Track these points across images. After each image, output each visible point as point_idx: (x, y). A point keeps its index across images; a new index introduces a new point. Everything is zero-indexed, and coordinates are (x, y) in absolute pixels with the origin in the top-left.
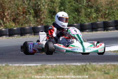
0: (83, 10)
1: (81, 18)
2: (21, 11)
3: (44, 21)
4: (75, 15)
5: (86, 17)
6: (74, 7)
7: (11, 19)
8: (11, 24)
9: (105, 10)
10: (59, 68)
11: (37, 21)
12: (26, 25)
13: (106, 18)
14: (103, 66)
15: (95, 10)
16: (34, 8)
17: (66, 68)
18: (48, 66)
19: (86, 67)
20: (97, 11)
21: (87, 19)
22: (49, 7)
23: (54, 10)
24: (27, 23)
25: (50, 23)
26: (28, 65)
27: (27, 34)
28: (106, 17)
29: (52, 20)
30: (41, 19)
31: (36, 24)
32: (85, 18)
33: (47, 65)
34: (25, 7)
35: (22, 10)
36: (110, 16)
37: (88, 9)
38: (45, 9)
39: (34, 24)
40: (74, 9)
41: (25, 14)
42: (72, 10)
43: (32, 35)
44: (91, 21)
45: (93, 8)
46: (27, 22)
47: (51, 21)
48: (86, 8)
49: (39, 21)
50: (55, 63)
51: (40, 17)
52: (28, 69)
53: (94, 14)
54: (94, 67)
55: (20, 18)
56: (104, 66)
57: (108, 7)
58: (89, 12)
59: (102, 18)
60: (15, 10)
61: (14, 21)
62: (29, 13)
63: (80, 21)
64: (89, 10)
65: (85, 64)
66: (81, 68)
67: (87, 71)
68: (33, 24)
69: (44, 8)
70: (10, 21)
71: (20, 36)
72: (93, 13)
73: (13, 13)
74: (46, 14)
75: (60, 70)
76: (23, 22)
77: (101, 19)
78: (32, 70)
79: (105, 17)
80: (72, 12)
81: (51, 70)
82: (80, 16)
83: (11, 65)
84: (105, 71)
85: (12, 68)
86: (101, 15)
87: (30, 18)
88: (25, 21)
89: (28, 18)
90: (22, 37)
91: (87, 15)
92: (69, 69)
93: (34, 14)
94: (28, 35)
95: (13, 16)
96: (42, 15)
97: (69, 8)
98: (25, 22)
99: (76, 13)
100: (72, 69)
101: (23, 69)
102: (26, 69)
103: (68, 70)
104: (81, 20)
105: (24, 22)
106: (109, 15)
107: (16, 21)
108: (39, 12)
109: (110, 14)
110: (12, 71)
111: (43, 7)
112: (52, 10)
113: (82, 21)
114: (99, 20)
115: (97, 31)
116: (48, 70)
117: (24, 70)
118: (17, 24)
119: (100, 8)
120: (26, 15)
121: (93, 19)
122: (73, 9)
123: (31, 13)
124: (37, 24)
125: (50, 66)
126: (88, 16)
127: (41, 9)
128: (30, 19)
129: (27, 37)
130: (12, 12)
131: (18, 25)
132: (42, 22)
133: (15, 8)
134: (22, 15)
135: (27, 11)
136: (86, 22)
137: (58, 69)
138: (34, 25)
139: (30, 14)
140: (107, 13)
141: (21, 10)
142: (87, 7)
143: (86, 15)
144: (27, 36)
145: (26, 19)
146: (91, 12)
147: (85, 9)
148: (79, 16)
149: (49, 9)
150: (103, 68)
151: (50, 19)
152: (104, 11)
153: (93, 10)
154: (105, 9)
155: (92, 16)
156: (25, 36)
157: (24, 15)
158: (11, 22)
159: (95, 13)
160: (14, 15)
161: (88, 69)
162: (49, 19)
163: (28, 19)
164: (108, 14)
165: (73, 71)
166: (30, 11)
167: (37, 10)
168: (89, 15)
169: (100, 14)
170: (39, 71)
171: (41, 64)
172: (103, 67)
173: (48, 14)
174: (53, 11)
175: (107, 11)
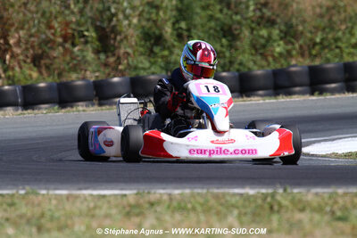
0: (246, 32)
1: (240, 57)
2: (58, 34)
3: (128, 64)
4: (222, 46)
5: (253, 52)
6: (218, 23)
7: (27, 57)
8: (28, 72)
9: (311, 32)
10: (191, 202)
11: (106, 65)
12: (74, 76)
13: (315, 56)
14: (326, 196)
15: (281, 31)
16: (98, 23)
17: (212, 202)
18: (158, 196)
19: (276, 200)
20: (289, 34)
21: (259, 57)
22: (144, 23)
23: (157, 32)
24: (74, 69)
25: (144, 69)
26: (96, 192)
27: (80, 103)
28: (314, 52)
29: (150, 62)
30: (119, 58)
31: (104, 73)
32: (252, 54)
33: (155, 193)
34: (71, 22)
35: (61, 30)
36: (326, 51)
37: (261, 29)
38: (130, 27)
39: (97, 74)
40: (218, 29)
41: (70, 42)
42: (212, 31)
43: (93, 105)
44: (269, 64)
45: (277, 26)
46: (75, 65)
47: (147, 64)
48: (253, 25)
49: (113, 65)
50: (177, 188)
51: (116, 52)
52: (100, 203)
53: (279, 45)
54: (300, 201)
55: (55, 54)
56: (330, 198)
57: (323, 25)
58: (262, 37)
59: (302, 55)
60: (38, 31)
61: (37, 63)
62: (82, 40)
63: (236, 66)
64: (264, 32)
65: (270, 191)
66: (260, 201)
67: (278, 212)
68: (94, 72)
69: (129, 25)
70: (25, 62)
71: (56, 107)
72: (275, 41)
73: (32, 39)
74: (133, 43)
75: (194, 209)
76: (62, 67)
77: (301, 59)
78: (110, 208)
79: (310, 55)
80: (212, 38)
81: (169, 207)
82: (236, 50)
83: (44, 192)
84: (333, 213)
85: (50, 200)
86: (301, 47)
87: (85, 53)
88: (68, 64)
89: (78, 53)
90: (63, 110)
91: (258, 47)
92: (222, 205)
93: (97, 43)
94: (82, 106)
95: (33, 47)
96: (122, 46)
97: (203, 26)
98: (71, 65)
99: (224, 41)
100: (234, 206)
101: (82, 203)
102: (92, 205)
103: (220, 208)
104: (238, 61)
105: (67, 67)
106: (324, 48)
107: (43, 62)
108: (112, 36)
109: (326, 43)
110: (50, 210)
111: (126, 22)
112: (151, 32)
113: (241, 64)
114: (293, 62)
115: (290, 94)
116: (159, 209)
117: (88, 206)
118: (44, 72)
119: (297, 25)
120: (74, 45)
121: (275, 59)
122: (215, 30)
123: (89, 39)
124: (107, 71)
125: (165, 197)
126: (260, 49)
127: (118, 28)
128: (84, 57)
129: (79, 111)
130: (31, 36)
131: (49, 76)
132: (121, 67)
133: (39, 22)
134: (62, 45)
135: (76, 34)
136: (255, 68)
137: (189, 206)
138: (97, 77)
139: (86, 42)
140: (318, 40)
141: (59, 30)
142: (259, 24)
143: (253, 46)
144: (80, 108)
145: (73, 59)
146: (269, 39)
147: (252, 29)
148: (233, 50)
149: (143, 27)
150: (327, 204)
151: (146, 59)
152: (309, 35)
153: (276, 32)
154: (313, 30)
155: (273, 51)
156: (72, 107)
157: (68, 45)
158: (26, 65)
159: (281, 43)
160: (36, 44)
161: (280, 205)
162: (142, 58)
163: (79, 58)
164: (321, 43)
165: (236, 212)
166: (86, 33)
167: (108, 30)
168: (264, 46)
169: (297, 46)
170: (132, 212)
171: (135, 192)
172: (326, 199)
173: (138, 43)
174: (154, 33)
175: (316, 36)
